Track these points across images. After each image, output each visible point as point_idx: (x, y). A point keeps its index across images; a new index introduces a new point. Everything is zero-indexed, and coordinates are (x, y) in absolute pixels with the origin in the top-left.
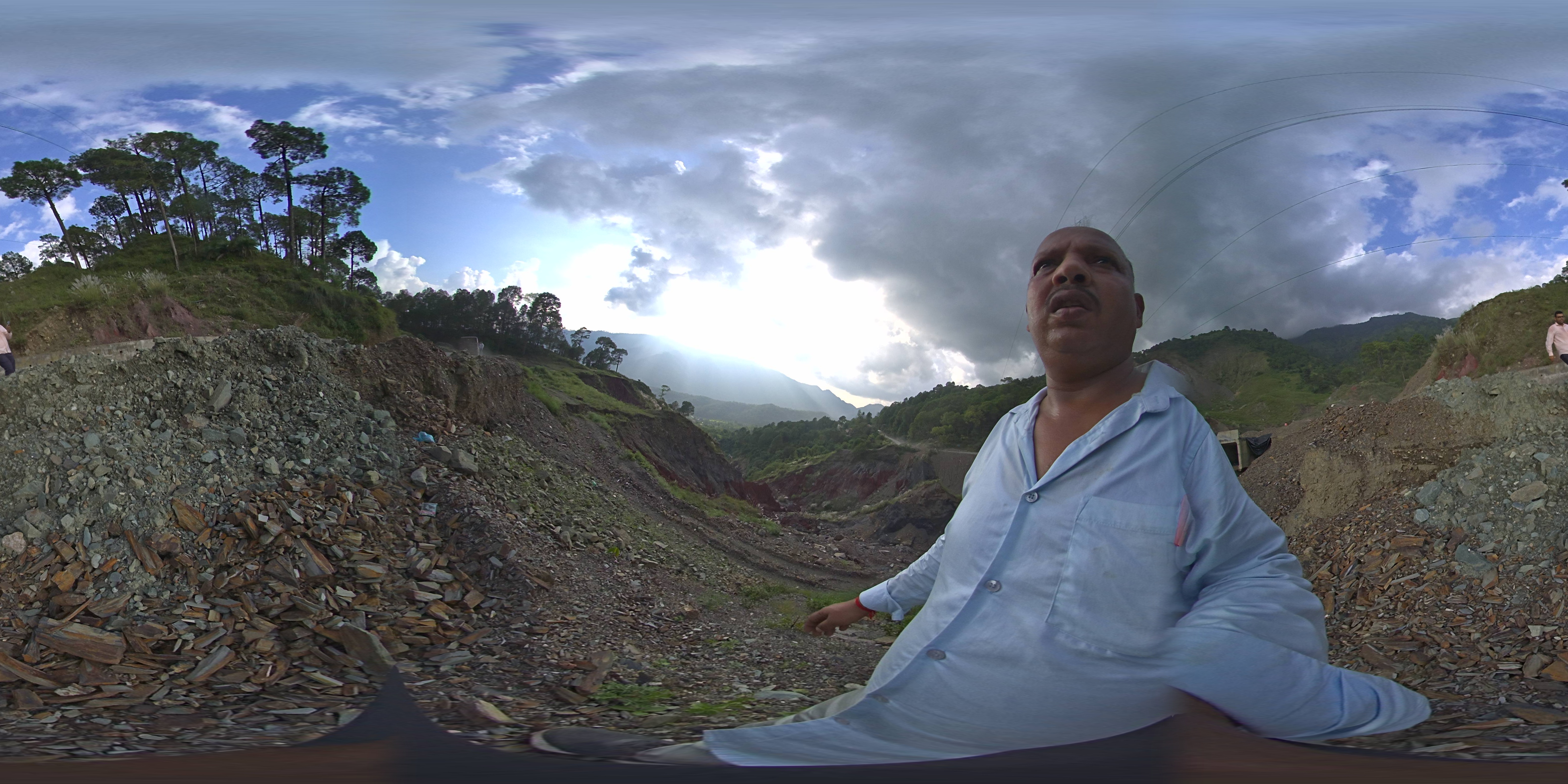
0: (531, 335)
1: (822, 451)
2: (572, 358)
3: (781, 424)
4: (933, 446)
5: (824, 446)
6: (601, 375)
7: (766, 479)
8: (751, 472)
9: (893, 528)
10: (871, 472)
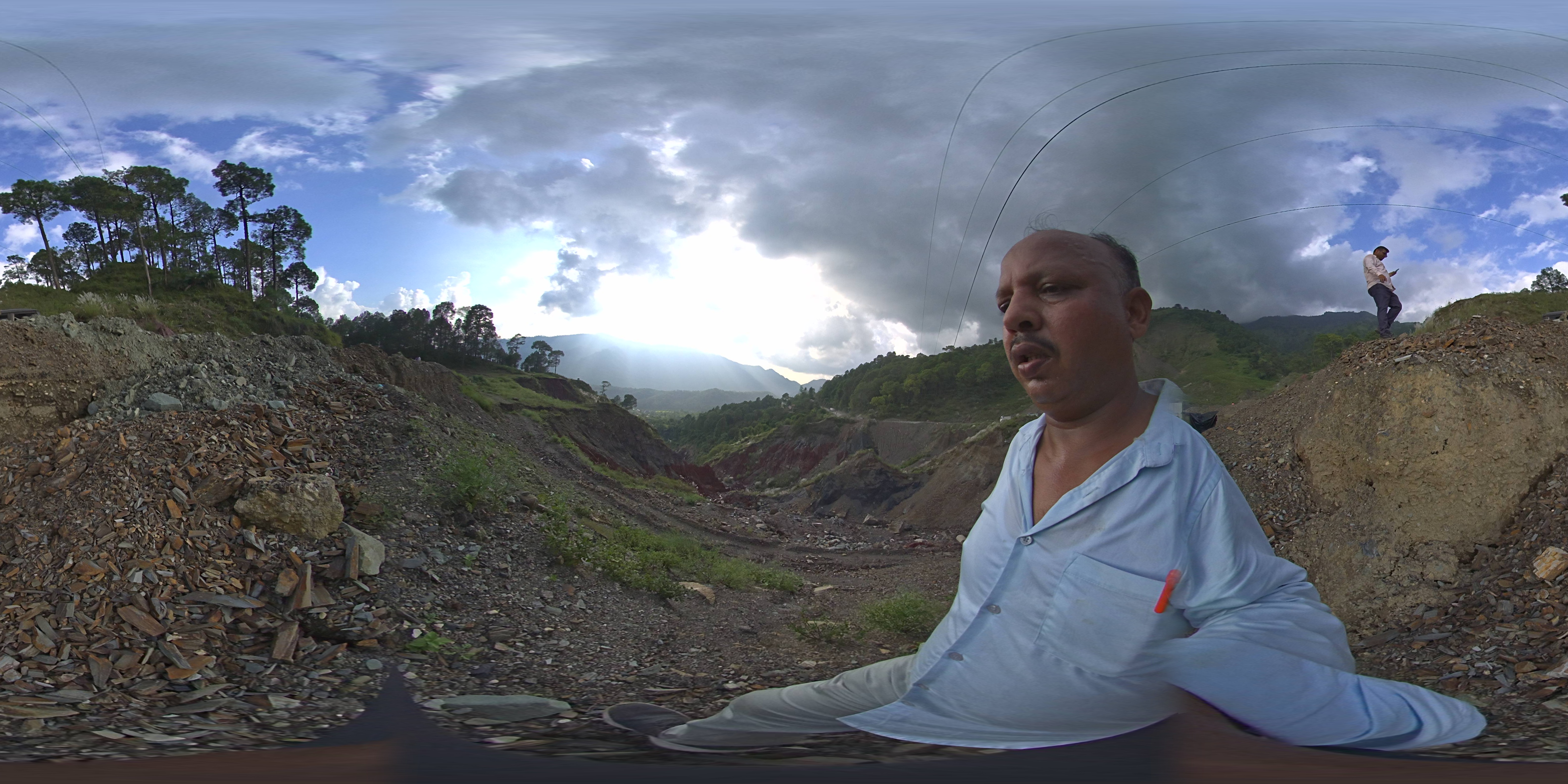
0: (468, 346)
1: (765, 429)
2: (510, 365)
3: (725, 407)
4: (872, 417)
5: (767, 423)
6: (538, 378)
7: (711, 462)
8: (699, 457)
9: (828, 501)
10: (811, 446)
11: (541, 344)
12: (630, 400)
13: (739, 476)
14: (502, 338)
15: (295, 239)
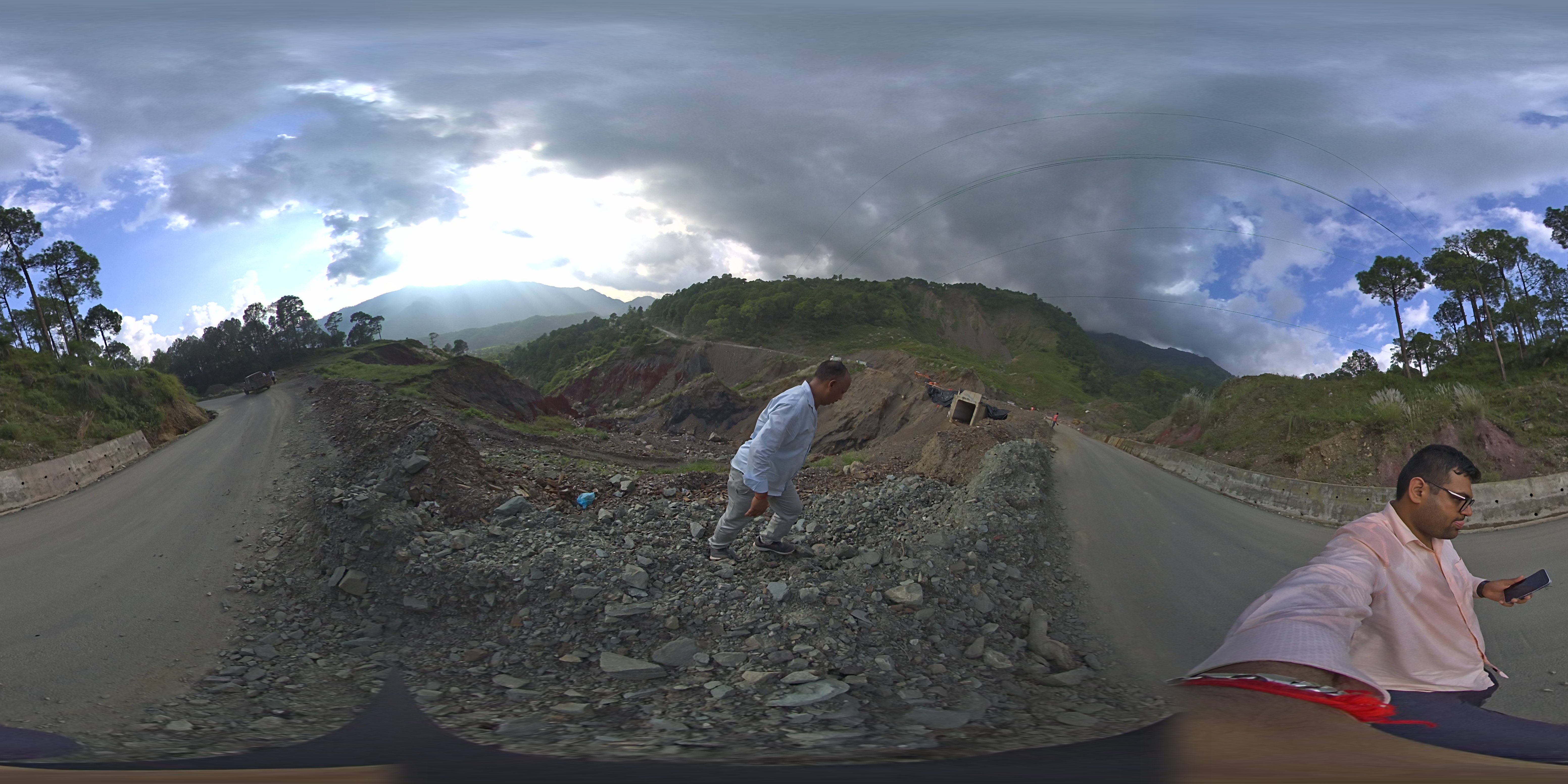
0: (291, 341)
1: (606, 351)
2: (336, 345)
4: (707, 339)
5: (604, 347)
6: (368, 350)
9: (678, 420)
10: (652, 366)
11: (358, 315)
12: (460, 345)
13: (585, 401)
14: (318, 318)
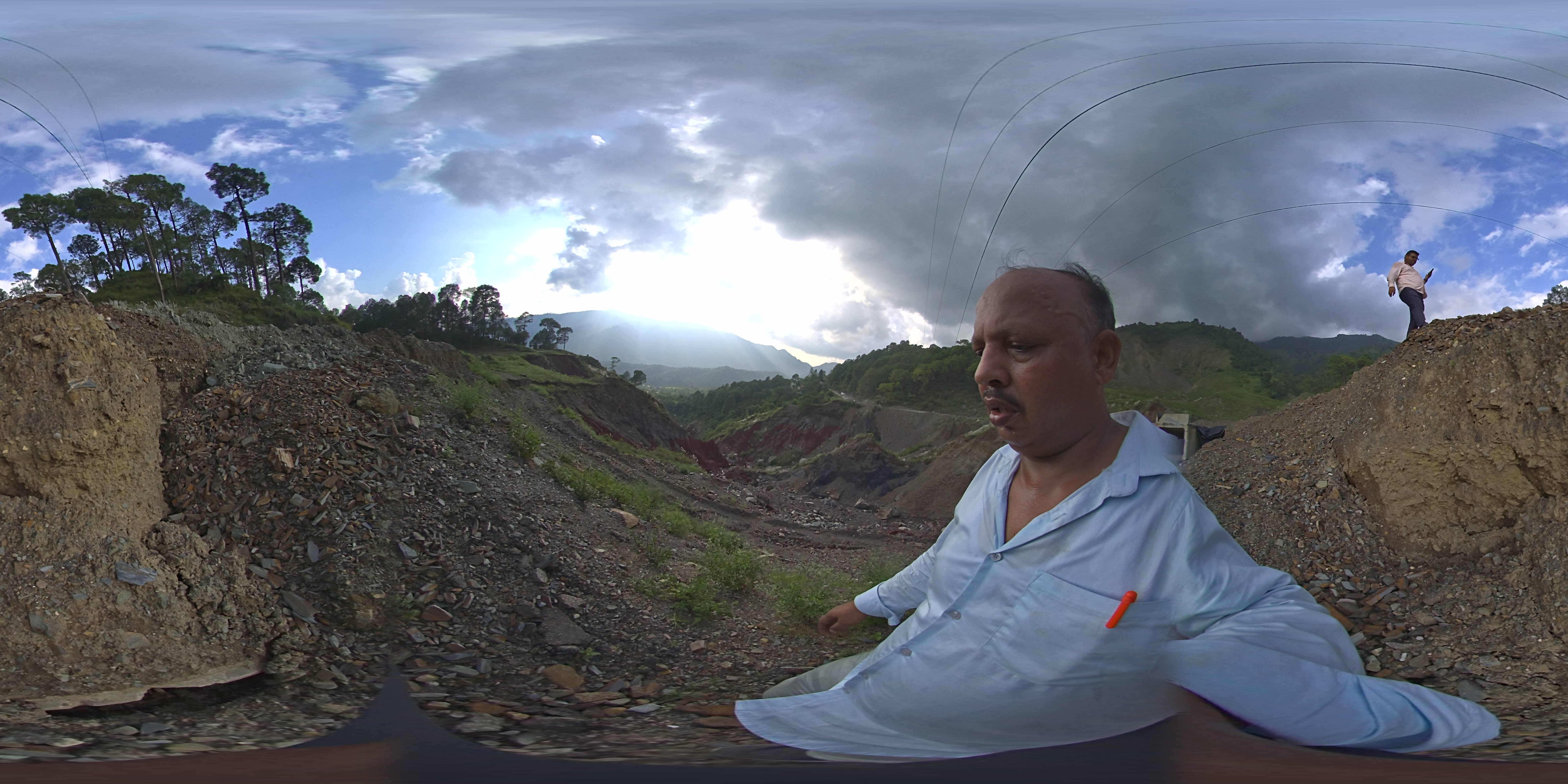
0: (475, 328)
1: (772, 408)
2: (518, 343)
3: (734, 385)
4: (878, 403)
5: (775, 403)
6: (547, 355)
7: (717, 438)
8: (705, 433)
9: (824, 481)
10: (815, 427)
11: (549, 321)
12: (639, 376)
13: (742, 453)
14: (510, 317)
15: (296, 234)
